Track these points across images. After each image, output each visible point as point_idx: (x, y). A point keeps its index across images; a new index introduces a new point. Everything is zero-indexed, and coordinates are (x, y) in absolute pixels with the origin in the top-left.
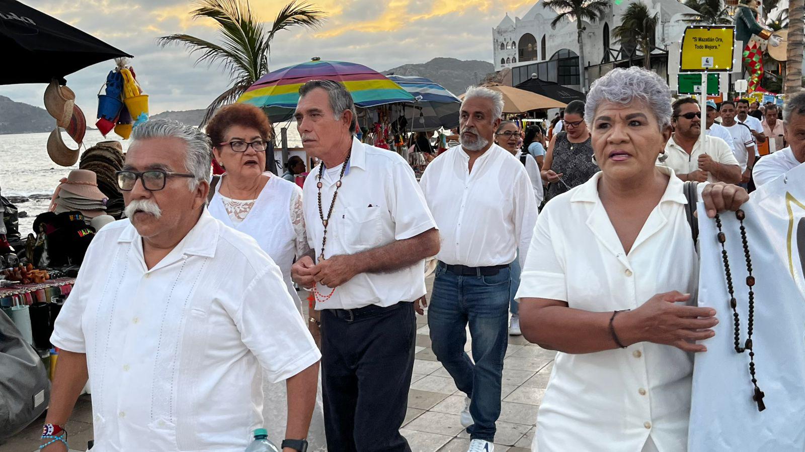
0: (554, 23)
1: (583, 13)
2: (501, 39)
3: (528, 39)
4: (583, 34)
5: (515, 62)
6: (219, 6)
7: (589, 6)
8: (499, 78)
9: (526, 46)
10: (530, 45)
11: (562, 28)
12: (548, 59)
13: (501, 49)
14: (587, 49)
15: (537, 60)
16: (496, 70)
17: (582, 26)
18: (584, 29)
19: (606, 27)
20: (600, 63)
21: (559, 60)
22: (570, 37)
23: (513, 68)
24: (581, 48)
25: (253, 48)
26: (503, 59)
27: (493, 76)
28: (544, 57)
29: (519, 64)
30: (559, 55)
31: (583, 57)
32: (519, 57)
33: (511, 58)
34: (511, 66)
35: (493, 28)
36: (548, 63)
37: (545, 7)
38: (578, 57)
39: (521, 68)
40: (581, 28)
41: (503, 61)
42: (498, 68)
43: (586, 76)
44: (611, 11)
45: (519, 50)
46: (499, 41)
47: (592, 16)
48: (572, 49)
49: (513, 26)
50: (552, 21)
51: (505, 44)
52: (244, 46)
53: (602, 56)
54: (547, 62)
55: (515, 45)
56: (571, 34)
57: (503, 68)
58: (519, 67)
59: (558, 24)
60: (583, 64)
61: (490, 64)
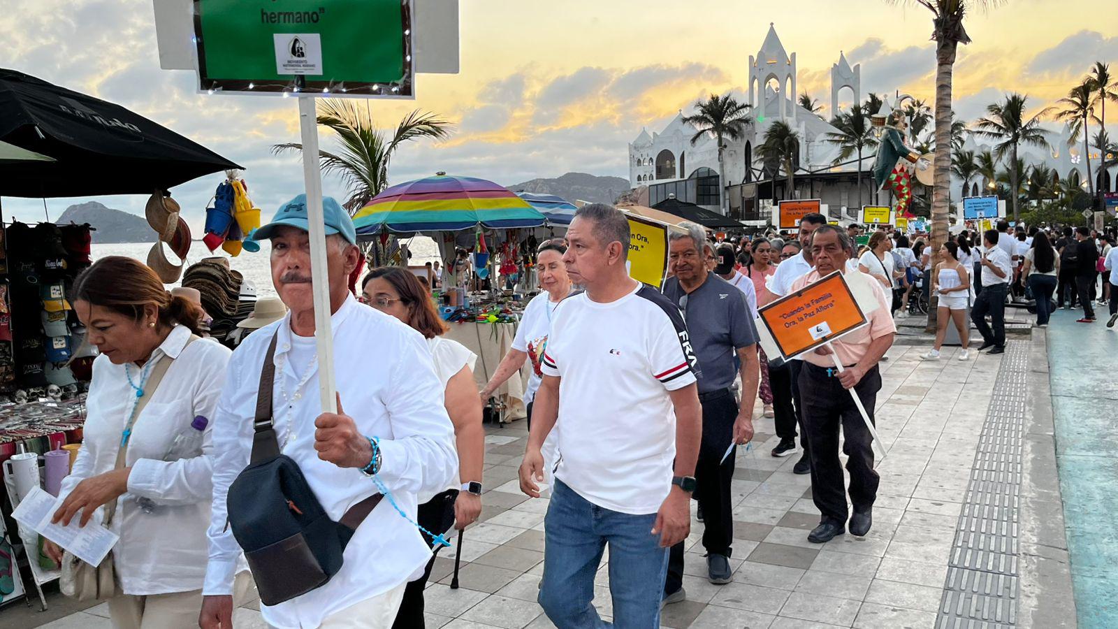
0: (694, 140)
1: (724, 130)
2: (638, 156)
3: (666, 156)
4: (723, 152)
5: (652, 179)
6: (336, 114)
7: (729, 123)
8: (635, 196)
9: (664, 163)
10: (668, 162)
11: (703, 145)
12: (686, 177)
13: (638, 165)
14: (728, 168)
15: (675, 177)
16: (632, 188)
17: (723, 144)
18: (725, 146)
19: (748, 145)
20: (741, 183)
21: (698, 179)
22: (710, 155)
23: (650, 186)
24: (722, 166)
25: (373, 157)
26: (639, 176)
27: (629, 193)
28: (682, 175)
29: (656, 182)
30: (698, 173)
31: (723, 176)
32: (657, 174)
33: (648, 175)
34: (648, 183)
35: (629, 144)
36: (688, 182)
37: (684, 123)
38: (718, 176)
39: (659, 187)
40: (722, 145)
41: (639, 178)
42: (635, 185)
43: (727, 197)
44: (754, 128)
45: (657, 167)
46: (636, 157)
47: (734, 134)
48: (712, 168)
49: (650, 142)
50: (692, 138)
51: (642, 160)
52: (364, 157)
53: (743, 175)
54: (686, 180)
55: (652, 161)
56: (711, 152)
57: (640, 185)
58: (657, 185)
59: (698, 142)
60: (723, 183)
61: (626, 180)
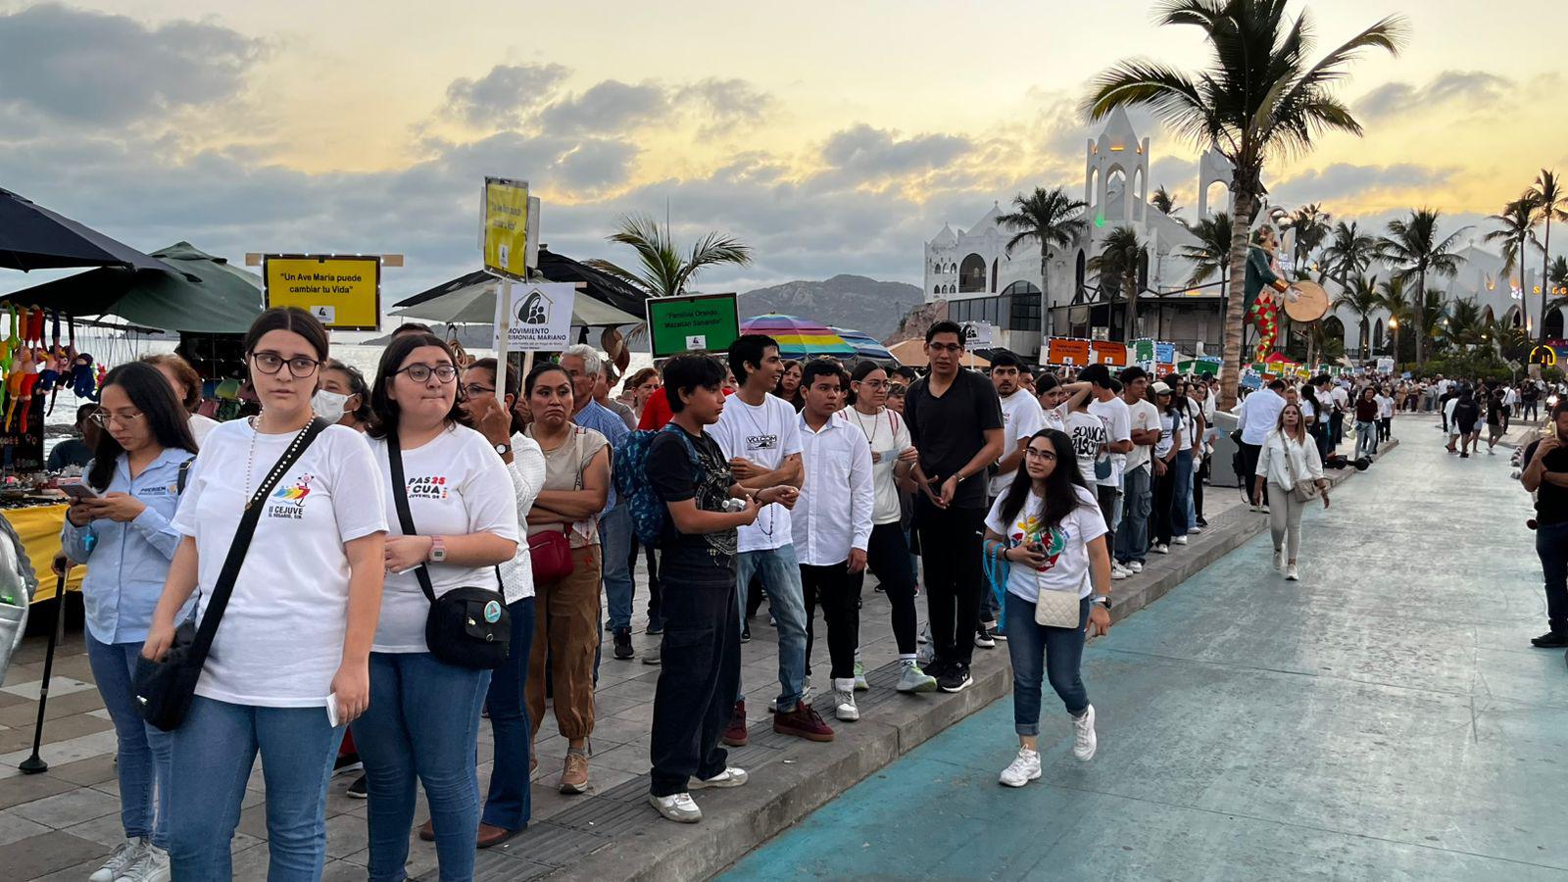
0: (1010, 246)
1: (1050, 235)
2: (936, 260)
3: (973, 262)
4: (1048, 264)
5: (955, 292)
7: (1059, 225)
8: (931, 312)
9: (972, 271)
10: (976, 269)
11: (1024, 250)
12: (998, 293)
13: (936, 272)
14: (1054, 283)
15: (984, 291)
16: (927, 302)
17: (1049, 252)
18: (1051, 256)
19: (1081, 254)
20: (1069, 304)
21: (1014, 296)
22: (1031, 265)
23: (950, 302)
24: (1045, 281)
26: (937, 286)
27: (923, 309)
28: (994, 290)
29: (959, 296)
30: (1014, 287)
31: (1046, 294)
32: (961, 286)
33: (949, 286)
34: (949, 297)
35: (926, 243)
36: (1000, 299)
37: (999, 223)
38: (1040, 294)
39: (962, 303)
40: (1047, 254)
41: (937, 290)
42: (930, 298)
43: (1051, 321)
44: (1089, 234)
45: (961, 276)
46: (934, 261)
47: (1063, 240)
48: (1032, 282)
49: (953, 242)
50: (1008, 242)
51: (942, 265)
53: (1073, 293)
54: (997, 297)
55: (955, 268)
56: (1032, 261)
57: (937, 299)
58: (959, 301)
59: (1016, 248)
60: (1046, 303)
61: (918, 289)
